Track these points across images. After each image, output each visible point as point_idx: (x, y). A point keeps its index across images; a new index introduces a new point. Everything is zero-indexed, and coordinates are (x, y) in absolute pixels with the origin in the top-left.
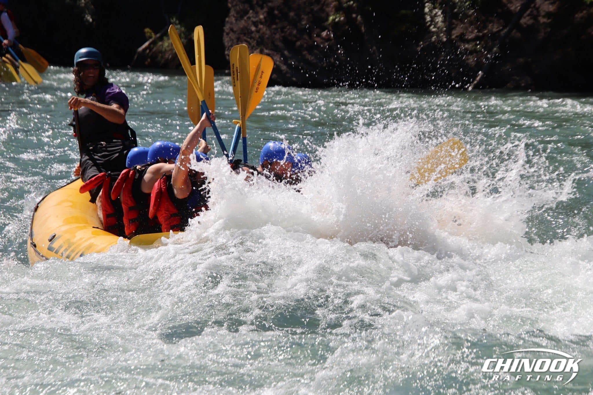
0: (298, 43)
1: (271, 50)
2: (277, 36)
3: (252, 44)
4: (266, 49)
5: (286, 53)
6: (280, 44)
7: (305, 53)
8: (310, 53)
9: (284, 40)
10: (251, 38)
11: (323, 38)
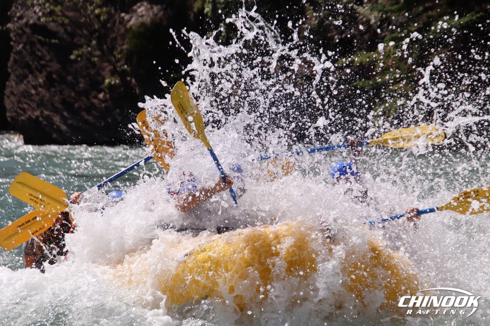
0: (76, 105)
1: (51, 111)
2: (57, 98)
3: (32, 106)
4: (46, 110)
5: (65, 114)
6: (59, 106)
7: (84, 113)
8: (89, 113)
9: (64, 102)
10: (31, 100)
11: (100, 100)
